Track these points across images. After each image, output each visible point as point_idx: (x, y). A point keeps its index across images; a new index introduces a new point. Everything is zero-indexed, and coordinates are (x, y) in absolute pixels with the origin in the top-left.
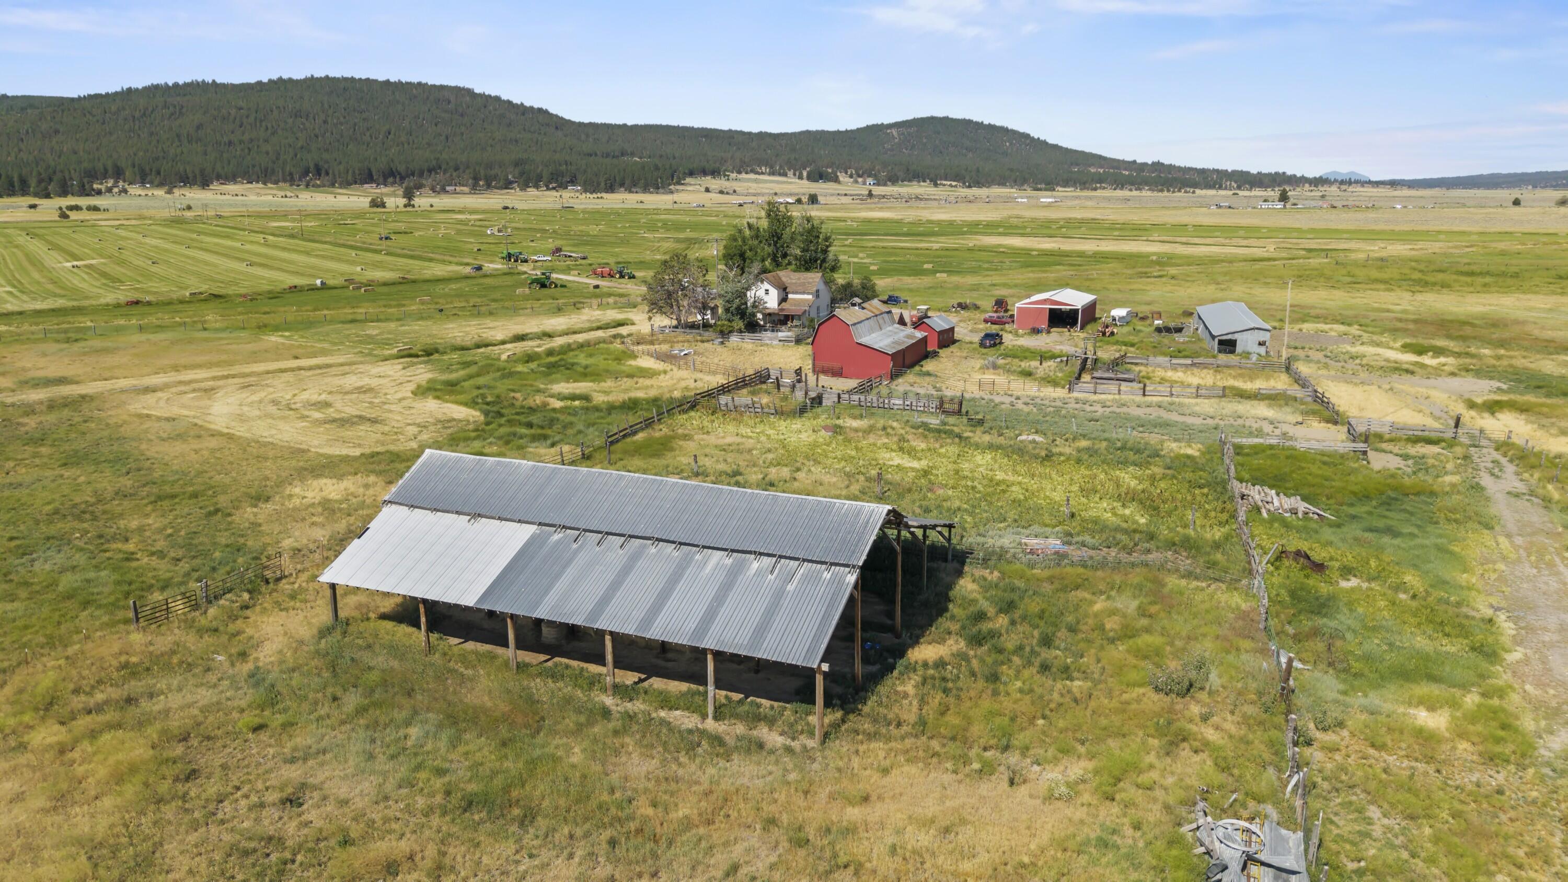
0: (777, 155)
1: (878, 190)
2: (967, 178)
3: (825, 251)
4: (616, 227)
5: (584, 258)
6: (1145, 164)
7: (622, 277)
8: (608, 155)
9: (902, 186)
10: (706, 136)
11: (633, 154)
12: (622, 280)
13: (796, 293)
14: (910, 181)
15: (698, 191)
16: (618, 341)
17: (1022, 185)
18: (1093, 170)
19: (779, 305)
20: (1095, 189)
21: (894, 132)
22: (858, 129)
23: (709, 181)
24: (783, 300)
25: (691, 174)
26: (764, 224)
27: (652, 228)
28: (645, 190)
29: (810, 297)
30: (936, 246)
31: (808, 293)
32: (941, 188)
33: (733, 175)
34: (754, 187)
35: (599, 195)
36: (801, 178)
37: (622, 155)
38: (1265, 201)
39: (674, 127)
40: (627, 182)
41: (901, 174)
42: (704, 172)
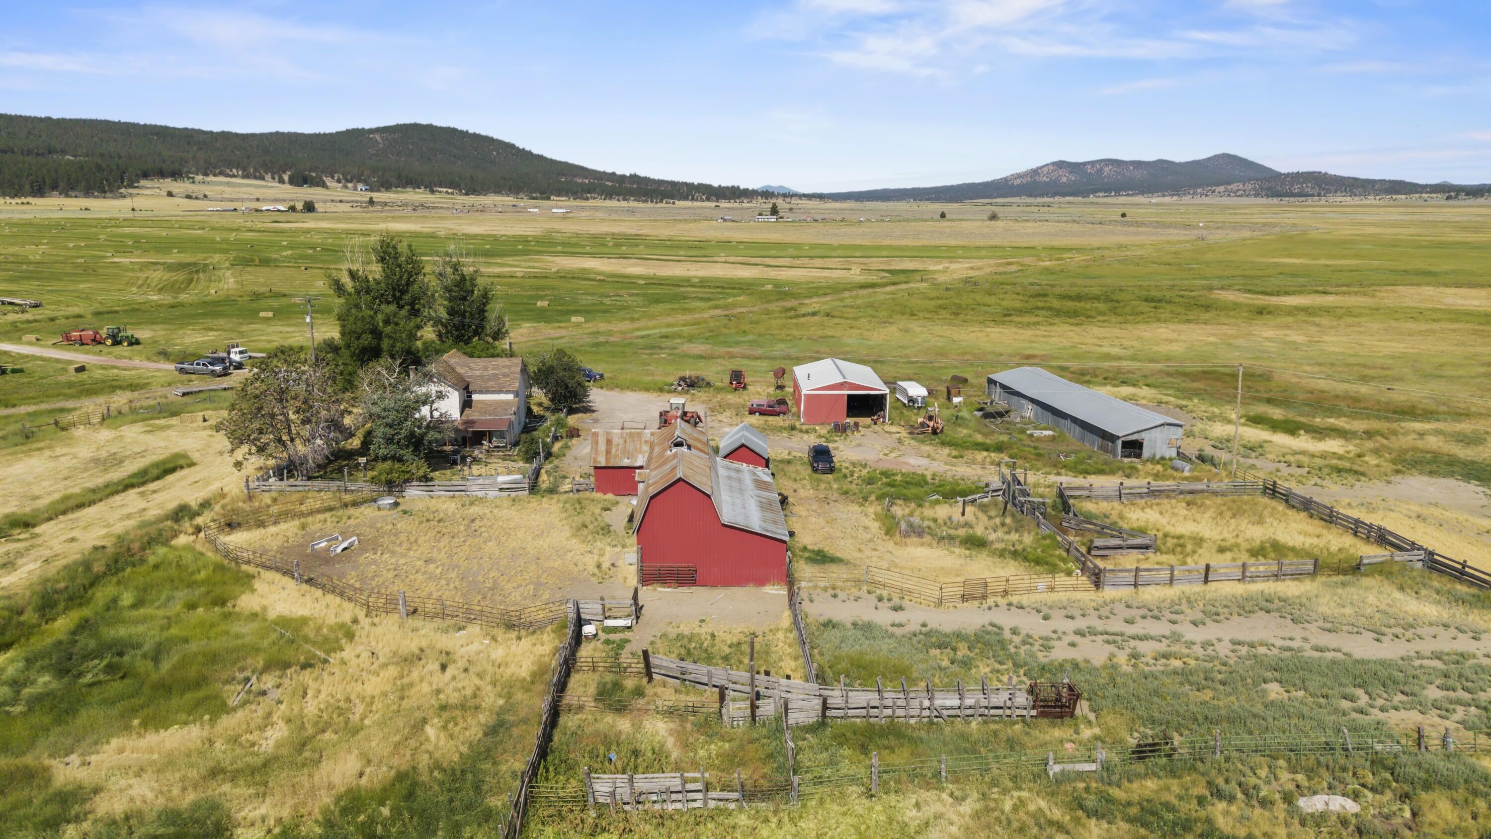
0: (248, 157)
1: (377, 196)
2: (462, 186)
3: (482, 311)
4: (66, 248)
5: (36, 306)
6: (623, 176)
7: (117, 343)
8: (29, 153)
9: (397, 192)
10: (157, 134)
11: (64, 152)
12: (118, 349)
13: (481, 392)
14: (404, 187)
15: (158, 196)
16: (187, 525)
17: (517, 193)
18: (580, 181)
19: (462, 413)
20: (587, 199)
21: (378, 137)
22: (337, 133)
23: (168, 184)
24: (467, 404)
25: (146, 175)
26: (375, 271)
27: (121, 249)
28: (88, 192)
29: (510, 397)
30: (519, 271)
31: (508, 392)
32: (438, 195)
33: (200, 177)
34: (228, 192)
35: (24, 200)
36: (281, 181)
37: (50, 152)
38: (760, 214)
39: (114, 123)
40: (62, 184)
41: (393, 180)
42: (162, 174)
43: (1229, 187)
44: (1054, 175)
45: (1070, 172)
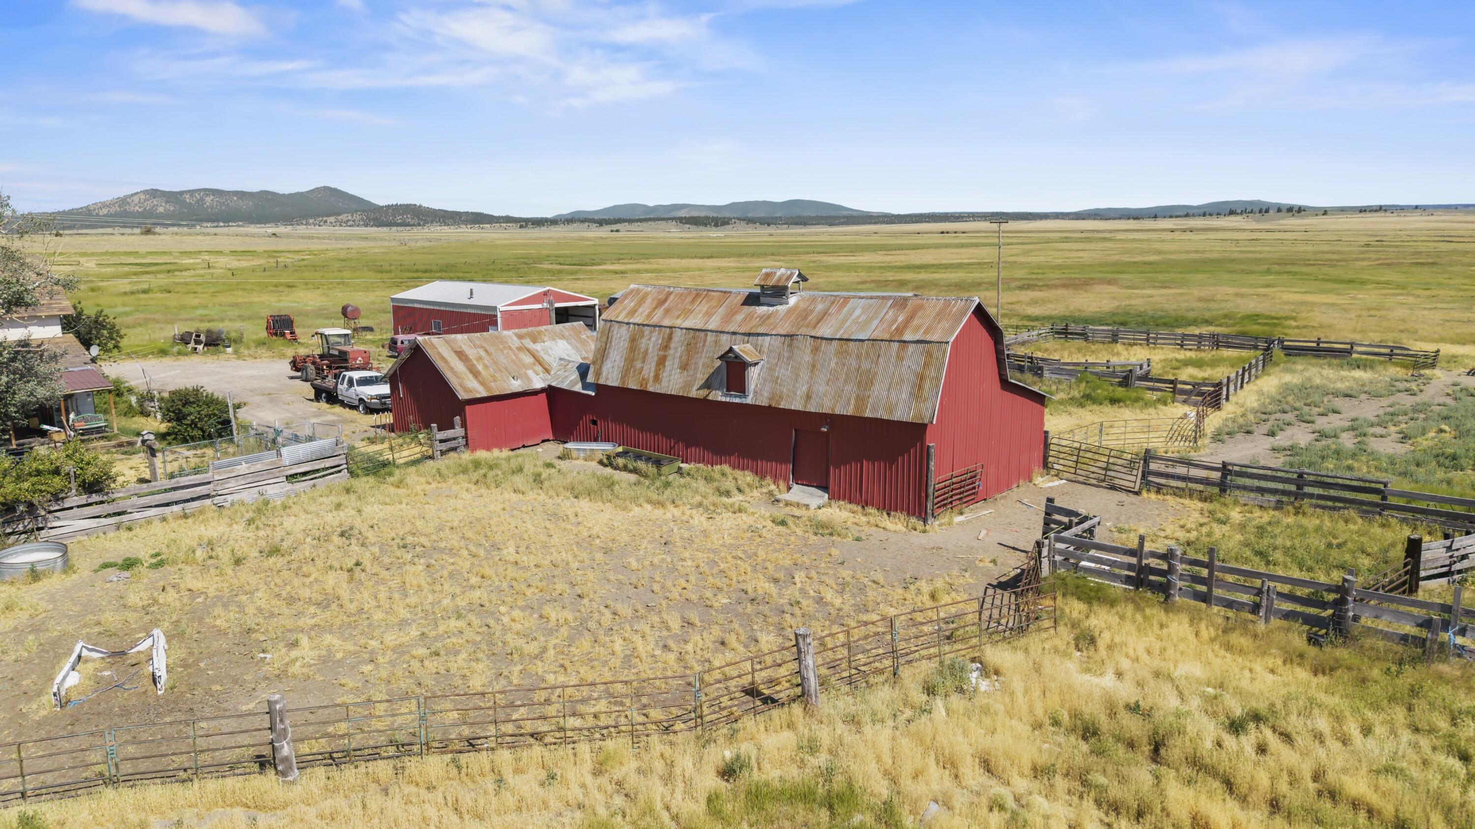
43: (340, 218)
44: (148, 205)
45: (167, 202)
